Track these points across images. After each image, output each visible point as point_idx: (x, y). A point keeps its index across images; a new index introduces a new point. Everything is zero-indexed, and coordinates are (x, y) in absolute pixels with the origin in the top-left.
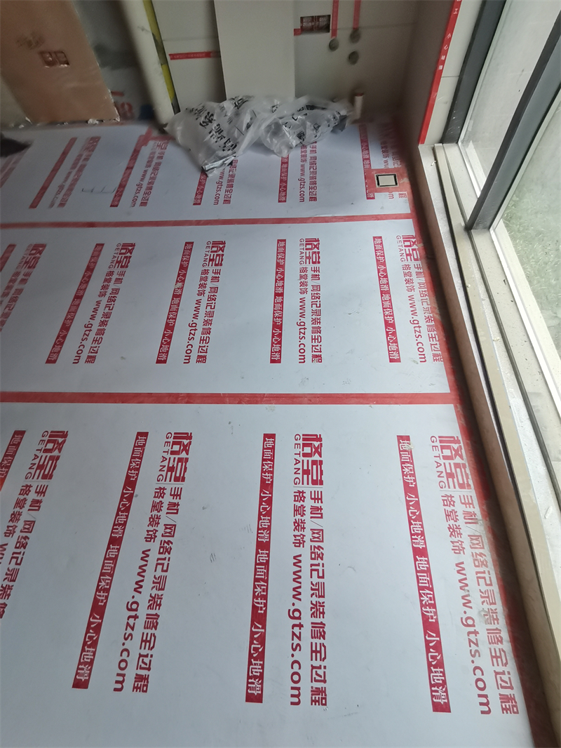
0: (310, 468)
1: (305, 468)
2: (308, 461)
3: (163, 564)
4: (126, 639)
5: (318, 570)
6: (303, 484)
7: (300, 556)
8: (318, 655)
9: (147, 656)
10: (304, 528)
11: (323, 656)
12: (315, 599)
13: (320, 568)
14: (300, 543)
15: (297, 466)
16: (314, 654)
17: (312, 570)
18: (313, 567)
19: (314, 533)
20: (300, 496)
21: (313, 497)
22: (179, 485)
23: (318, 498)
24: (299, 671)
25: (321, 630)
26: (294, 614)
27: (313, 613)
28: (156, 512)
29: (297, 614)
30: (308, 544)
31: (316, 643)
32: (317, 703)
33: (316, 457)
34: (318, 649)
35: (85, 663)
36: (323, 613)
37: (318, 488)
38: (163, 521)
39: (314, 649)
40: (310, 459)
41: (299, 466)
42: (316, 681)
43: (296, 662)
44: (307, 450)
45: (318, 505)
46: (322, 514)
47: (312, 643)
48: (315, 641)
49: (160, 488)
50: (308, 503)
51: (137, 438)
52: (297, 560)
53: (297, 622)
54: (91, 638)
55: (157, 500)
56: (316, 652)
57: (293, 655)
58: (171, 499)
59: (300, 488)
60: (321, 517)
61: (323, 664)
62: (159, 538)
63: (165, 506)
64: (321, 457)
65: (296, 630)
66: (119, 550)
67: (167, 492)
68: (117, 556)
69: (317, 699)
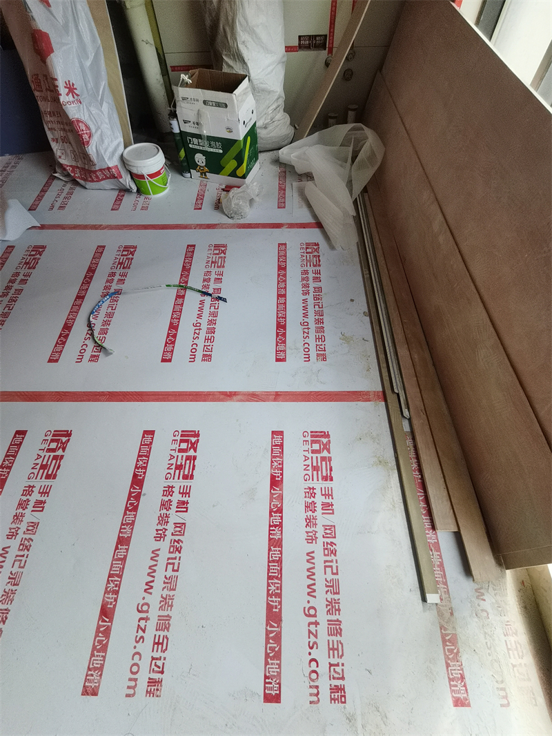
0: (319, 464)
1: (315, 464)
2: (317, 457)
3: (173, 564)
4: (137, 642)
5: (331, 567)
6: (313, 480)
7: (313, 552)
8: (336, 652)
9: (160, 659)
10: (316, 524)
11: (340, 654)
12: (330, 596)
13: (334, 565)
14: (312, 540)
15: (306, 463)
16: (331, 652)
17: (325, 567)
18: (327, 564)
19: (326, 529)
20: (311, 492)
21: (323, 493)
22: (187, 483)
23: (328, 494)
24: (316, 669)
25: (338, 627)
26: (310, 612)
27: (329, 611)
28: (165, 511)
29: (312, 612)
30: (321, 540)
31: (333, 641)
32: (337, 701)
33: (325, 454)
34: (335, 647)
35: (95, 669)
36: (339, 610)
37: (328, 484)
38: (172, 520)
39: (331, 646)
40: (319, 456)
41: (309, 462)
42: (334, 678)
43: (314, 660)
44: (316, 447)
45: (329, 501)
46: (333, 510)
47: (328, 641)
48: (331, 638)
49: (169, 487)
50: (319, 500)
51: (143, 437)
52: (310, 556)
53: (313, 620)
54: (101, 642)
55: (166, 499)
56: (333, 649)
57: (310, 654)
58: (180, 497)
59: (310, 484)
60: (333, 513)
61: (341, 661)
62: (169, 537)
63: (174, 504)
64: (329, 453)
65: (313, 628)
66: (127, 550)
67: (176, 490)
68: (125, 557)
69: (336, 697)
